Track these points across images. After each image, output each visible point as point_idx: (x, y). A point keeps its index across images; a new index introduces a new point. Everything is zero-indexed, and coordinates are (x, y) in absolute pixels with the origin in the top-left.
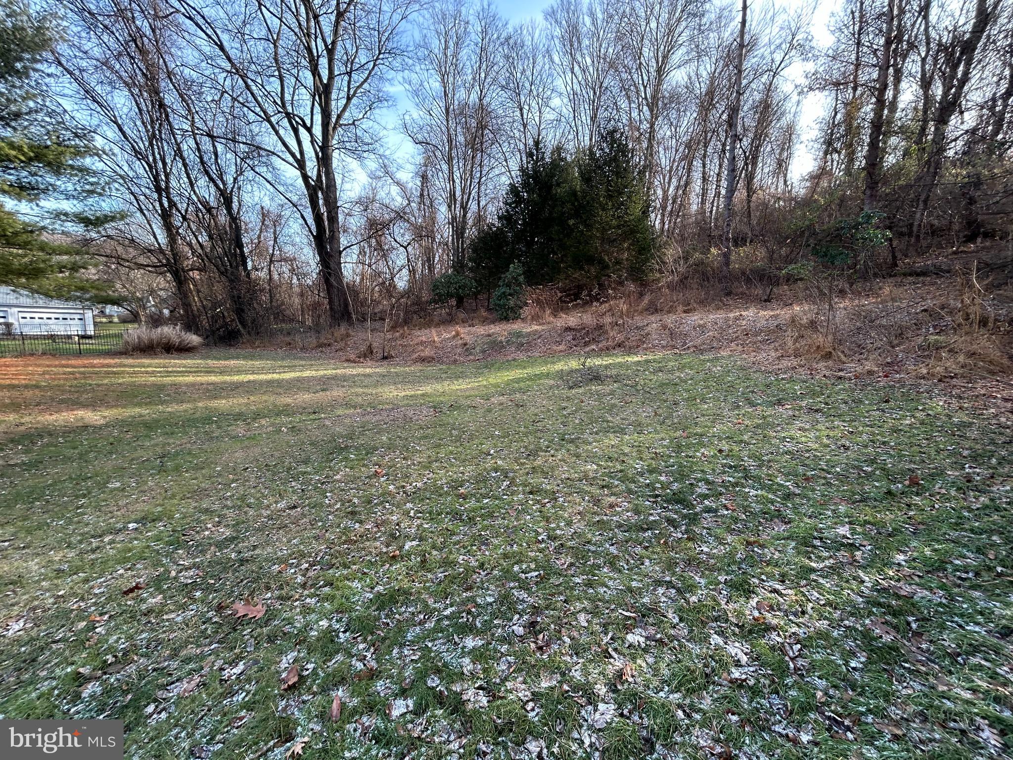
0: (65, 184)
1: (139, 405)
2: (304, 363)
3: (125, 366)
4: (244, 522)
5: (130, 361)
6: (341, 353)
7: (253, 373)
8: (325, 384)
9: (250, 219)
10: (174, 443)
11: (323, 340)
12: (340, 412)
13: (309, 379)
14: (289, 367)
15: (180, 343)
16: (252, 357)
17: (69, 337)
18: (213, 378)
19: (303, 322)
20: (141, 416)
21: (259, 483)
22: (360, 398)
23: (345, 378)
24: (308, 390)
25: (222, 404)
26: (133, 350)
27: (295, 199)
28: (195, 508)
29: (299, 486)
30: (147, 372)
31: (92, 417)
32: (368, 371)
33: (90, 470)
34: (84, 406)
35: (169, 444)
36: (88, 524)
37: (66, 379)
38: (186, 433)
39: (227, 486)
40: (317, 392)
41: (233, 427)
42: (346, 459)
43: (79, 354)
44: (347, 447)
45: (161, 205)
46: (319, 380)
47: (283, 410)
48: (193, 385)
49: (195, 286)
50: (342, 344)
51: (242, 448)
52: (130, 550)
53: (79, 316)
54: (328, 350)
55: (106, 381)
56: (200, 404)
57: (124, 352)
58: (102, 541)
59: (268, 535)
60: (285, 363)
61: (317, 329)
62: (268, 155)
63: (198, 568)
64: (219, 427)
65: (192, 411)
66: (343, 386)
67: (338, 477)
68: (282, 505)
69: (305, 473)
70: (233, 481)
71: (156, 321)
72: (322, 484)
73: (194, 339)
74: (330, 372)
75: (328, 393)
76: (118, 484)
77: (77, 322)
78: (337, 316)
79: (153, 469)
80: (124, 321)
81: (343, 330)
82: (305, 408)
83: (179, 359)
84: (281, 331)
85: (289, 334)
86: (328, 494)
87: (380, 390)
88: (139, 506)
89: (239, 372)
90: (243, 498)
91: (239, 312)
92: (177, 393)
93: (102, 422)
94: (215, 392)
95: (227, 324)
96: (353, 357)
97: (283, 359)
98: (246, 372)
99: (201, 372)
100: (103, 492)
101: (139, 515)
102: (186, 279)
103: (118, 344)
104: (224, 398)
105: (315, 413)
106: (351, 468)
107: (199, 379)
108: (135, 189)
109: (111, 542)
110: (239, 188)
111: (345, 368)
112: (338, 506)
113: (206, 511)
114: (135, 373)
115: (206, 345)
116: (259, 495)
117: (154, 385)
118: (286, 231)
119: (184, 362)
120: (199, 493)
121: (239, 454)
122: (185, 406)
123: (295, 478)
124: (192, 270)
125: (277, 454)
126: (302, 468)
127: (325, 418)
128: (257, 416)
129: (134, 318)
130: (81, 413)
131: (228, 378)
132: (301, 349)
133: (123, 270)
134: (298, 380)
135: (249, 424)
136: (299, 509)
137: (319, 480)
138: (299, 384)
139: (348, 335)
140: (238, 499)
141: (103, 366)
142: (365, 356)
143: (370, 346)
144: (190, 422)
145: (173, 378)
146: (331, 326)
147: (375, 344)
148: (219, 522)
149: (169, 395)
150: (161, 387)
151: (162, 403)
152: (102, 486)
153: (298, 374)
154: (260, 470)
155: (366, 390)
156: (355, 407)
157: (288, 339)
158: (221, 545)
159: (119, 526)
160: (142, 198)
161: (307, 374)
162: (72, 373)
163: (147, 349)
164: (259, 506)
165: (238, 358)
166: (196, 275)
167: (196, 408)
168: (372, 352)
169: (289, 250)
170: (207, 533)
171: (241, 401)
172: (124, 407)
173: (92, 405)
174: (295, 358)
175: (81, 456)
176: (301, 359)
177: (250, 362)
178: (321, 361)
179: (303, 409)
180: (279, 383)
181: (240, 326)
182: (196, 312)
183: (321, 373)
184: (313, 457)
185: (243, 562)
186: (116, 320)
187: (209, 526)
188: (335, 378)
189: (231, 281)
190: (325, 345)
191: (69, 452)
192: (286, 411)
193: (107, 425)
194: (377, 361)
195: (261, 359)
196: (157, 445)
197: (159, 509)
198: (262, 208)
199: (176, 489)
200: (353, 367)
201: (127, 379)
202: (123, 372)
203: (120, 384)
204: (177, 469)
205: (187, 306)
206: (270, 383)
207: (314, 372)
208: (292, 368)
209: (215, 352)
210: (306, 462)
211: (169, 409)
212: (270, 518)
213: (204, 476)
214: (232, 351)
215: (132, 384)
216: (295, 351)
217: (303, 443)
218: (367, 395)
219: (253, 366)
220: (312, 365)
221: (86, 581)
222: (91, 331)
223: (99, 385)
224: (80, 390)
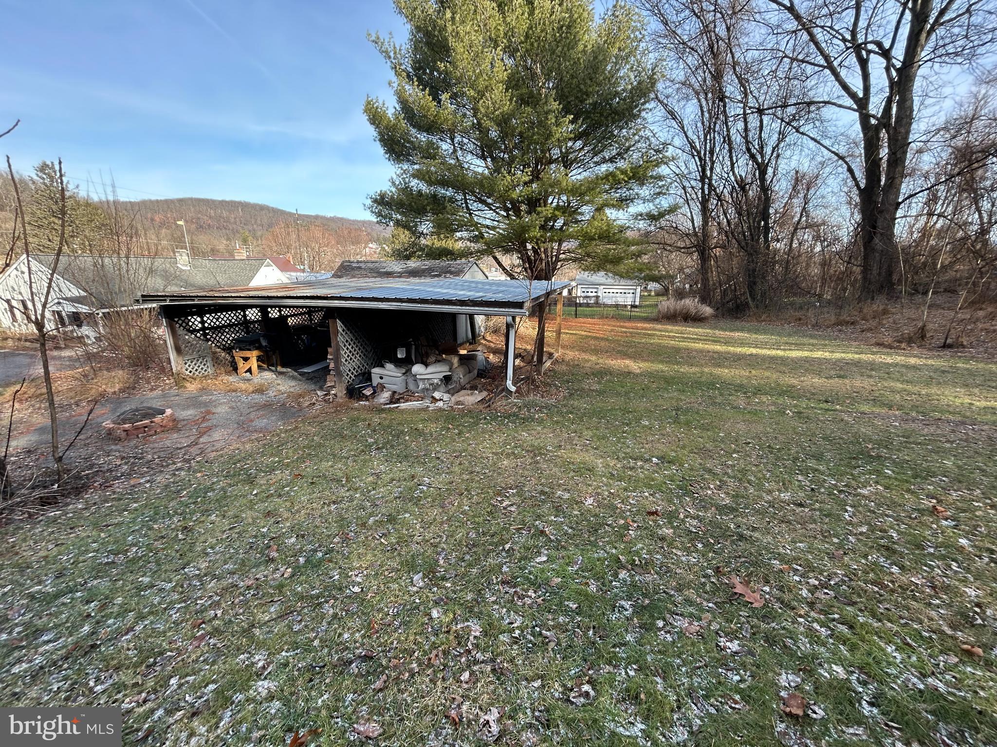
0: (645, 191)
1: (662, 362)
2: (815, 341)
3: (656, 330)
4: (743, 497)
5: (659, 326)
6: (869, 335)
7: (756, 347)
8: (842, 369)
9: (781, 187)
10: (687, 400)
11: (845, 317)
12: (865, 408)
13: (820, 361)
14: (796, 344)
15: (696, 313)
16: (757, 331)
17: (626, 306)
18: (718, 348)
19: (820, 296)
20: (662, 371)
21: (760, 463)
22: (898, 397)
23: (872, 366)
24: (819, 374)
25: (724, 372)
26: (663, 318)
27: (842, 151)
28: (701, 464)
29: (808, 484)
30: (669, 337)
31: (635, 366)
32: (913, 361)
33: (631, 406)
34: (630, 357)
35: (681, 400)
36: (628, 447)
37: (622, 336)
38: (694, 393)
39: (729, 454)
40: (831, 377)
41: (733, 398)
42: (879, 473)
43: (630, 319)
44: (879, 457)
45: (703, 192)
46: (834, 364)
47: (787, 391)
48: (701, 351)
49: (716, 262)
50: (873, 323)
51: (744, 421)
52: (653, 480)
53: (632, 291)
54: (850, 329)
55: (643, 341)
56: (706, 370)
57: (656, 320)
58: (636, 463)
59: (769, 523)
60: (792, 340)
61: (838, 303)
62: (818, 109)
63: (700, 521)
64: (721, 395)
65: (699, 375)
66: (870, 376)
67: (865, 492)
68: (785, 496)
69: (816, 470)
70: (735, 451)
71: (680, 294)
72: (840, 492)
73: (707, 310)
74: (850, 356)
75: (847, 381)
76: (647, 423)
77: (631, 295)
78: (872, 287)
79: (670, 418)
80: (658, 294)
81: (878, 305)
82: (813, 394)
83: (693, 327)
84: (792, 304)
85: (801, 308)
86: (849, 509)
87: (934, 390)
88: (661, 446)
89: (742, 344)
90: (744, 472)
91: (752, 285)
92: (689, 357)
93: (638, 371)
94: (720, 359)
95: (736, 297)
96: (888, 340)
97: (790, 335)
98: (750, 345)
99: (709, 340)
100: (638, 426)
101: (660, 454)
102: (710, 256)
103: (654, 313)
104: (727, 367)
105: (827, 402)
106: (886, 488)
107: (706, 346)
108: (687, 184)
109: (642, 467)
110: (778, 156)
111: (873, 353)
112: (864, 529)
113: (710, 471)
114: (661, 336)
115: (716, 316)
116: (761, 476)
117: (673, 348)
118: (823, 191)
119: (696, 330)
120: (703, 452)
121: (742, 426)
122: (694, 369)
123: (804, 472)
124: (715, 247)
125: (781, 438)
126: (811, 463)
127: (841, 411)
128: (758, 391)
129: (665, 292)
130: (627, 362)
131: (731, 349)
132: (813, 326)
133: (665, 253)
134: (806, 360)
135: (749, 397)
136: (807, 510)
137: (835, 485)
138: (807, 365)
139: (885, 312)
140: (739, 471)
141: (642, 329)
142: (910, 341)
143: (923, 328)
144: (697, 384)
145: (687, 344)
146: (859, 300)
147: (930, 326)
148: (720, 487)
149: (682, 357)
150: (678, 350)
151: (678, 363)
152: (638, 420)
153: (806, 354)
154: (761, 449)
155: (909, 387)
156: (890, 408)
157: (798, 314)
158: (722, 509)
159: (647, 456)
160: (690, 190)
161: (818, 354)
162: (626, 332)
163: (671, 317)
164: (760, 487)
165: (742, 330)
166: (718, 252)
167: (702, 373)
168: (923, 337)
169: (817, 214)
170: (709, 492)
171: (743, 373)
172: (652, 362)
173: (634, 357)
174: (804, 336)
175: (627, 393)
176: (811, 337)
177: (754, 336)
178: (838, 342)
179: (811, 395)
180: (783, 361)
181: (749, 299)
182: (711, 287)
183: (838, 355)
184: (828, 455)
185: (741, 537)
186: (653, 293)
187: (712, 486)
188: (857, 364)
189: (750, 255)
190: (847, 323)
191: (619, 389)
192: (789, 392)
193: (641, 374)
194: (929, 350)
195: (765, 333)
196: (673, 398)
197: (674, 454)
198: (797, 172)
199: (686, 442)
200: (888, 354)
201: (656, 341)
202: (654, 335)
203: (651, 344)
204: (688, 423)
205: (705, 280)
206: (773, 359)
207: (827, 354)
208: (799, 346)
209: (721, 324)
210: (819, 457)
211: (682, 370)
212: (771, 504)
213: (709, 437)
214: (738, 323)
215: (659, 345)
216: (805, 327)
217: (814, 435)
218: (910, 393)
219: (756, 340)
220: (826, 345)
221: (625, 490)
222: (637, 303)
223: (639, 343)
224: (629, 345)
